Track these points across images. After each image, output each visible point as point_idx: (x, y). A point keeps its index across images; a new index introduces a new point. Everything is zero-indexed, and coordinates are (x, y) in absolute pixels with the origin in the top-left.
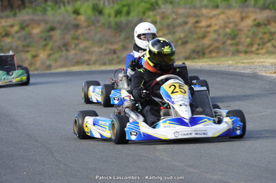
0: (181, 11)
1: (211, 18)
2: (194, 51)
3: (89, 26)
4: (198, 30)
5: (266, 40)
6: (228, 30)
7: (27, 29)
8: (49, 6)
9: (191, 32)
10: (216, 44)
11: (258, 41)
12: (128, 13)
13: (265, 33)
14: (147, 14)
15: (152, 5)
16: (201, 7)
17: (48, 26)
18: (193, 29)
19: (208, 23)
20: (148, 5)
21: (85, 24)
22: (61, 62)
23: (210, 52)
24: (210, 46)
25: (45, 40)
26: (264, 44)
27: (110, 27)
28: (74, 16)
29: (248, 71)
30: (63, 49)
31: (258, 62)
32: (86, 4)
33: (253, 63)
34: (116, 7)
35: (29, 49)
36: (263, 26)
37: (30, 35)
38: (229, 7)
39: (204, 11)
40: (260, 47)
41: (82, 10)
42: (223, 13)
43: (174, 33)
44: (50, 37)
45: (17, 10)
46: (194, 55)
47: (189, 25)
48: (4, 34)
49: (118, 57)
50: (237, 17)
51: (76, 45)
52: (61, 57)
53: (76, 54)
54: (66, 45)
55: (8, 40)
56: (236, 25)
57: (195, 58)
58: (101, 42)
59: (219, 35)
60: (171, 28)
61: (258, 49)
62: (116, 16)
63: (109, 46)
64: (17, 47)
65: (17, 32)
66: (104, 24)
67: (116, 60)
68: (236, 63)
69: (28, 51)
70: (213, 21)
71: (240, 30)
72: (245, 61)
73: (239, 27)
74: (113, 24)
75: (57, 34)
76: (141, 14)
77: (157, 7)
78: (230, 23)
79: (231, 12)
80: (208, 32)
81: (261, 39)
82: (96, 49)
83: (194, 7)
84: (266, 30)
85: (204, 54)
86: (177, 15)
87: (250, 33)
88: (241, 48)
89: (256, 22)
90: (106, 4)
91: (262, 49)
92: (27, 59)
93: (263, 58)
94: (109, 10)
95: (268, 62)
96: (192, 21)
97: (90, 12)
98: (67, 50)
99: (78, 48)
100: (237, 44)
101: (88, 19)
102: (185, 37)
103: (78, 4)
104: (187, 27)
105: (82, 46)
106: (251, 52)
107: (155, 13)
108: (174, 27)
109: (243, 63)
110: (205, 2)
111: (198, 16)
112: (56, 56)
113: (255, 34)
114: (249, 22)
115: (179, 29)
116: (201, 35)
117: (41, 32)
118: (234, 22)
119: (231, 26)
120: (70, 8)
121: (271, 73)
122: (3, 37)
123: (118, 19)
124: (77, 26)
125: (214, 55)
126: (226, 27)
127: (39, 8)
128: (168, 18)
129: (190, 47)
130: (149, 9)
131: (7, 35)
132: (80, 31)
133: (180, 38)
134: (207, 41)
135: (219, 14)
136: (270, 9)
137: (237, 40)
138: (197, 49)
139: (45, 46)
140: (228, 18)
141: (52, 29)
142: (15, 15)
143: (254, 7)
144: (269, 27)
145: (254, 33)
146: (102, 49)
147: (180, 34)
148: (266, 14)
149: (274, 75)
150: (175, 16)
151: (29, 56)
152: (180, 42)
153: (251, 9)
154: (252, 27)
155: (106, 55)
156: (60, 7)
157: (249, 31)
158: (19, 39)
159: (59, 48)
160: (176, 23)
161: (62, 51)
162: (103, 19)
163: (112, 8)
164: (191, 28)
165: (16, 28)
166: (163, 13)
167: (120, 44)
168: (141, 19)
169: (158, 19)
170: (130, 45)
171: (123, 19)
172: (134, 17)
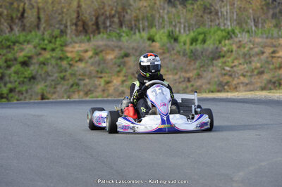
7: (101, 55)
8: (124, 32)
12: (204, 41)
14: (223, 43)
15: (228, 33)
17: (122, 52)
18: (270, 59)
20: (224, 34)
21: (161, 51)
25: (119, 66)
27: (184, 55)
28: (149, 42)
32: (162, 31)
34: (192, 34)
35: (102, 75)
37: (104, 61)
41: (157, 37)
43: (250, 62)
44: (124, 64)
45: (92, 36)
48: (77, 59)
49: (192, 86)
55: (82, 65)
57: (271, 89)
58: (175, 70)
60: (247, 57)
62: (192, 44)
63: (183, 74)
64: (90, 73)
65: (91, 58)
66: (179, 52)
67: (190, 89)
69: (101, 77)
74: (188, 51)
75: (131, 61)
76: (218, 42)
82: (171, 77)
83: (272, 38)
85: (280, 85)
90: (182, 31)
92: (100, 85)
94: (185, 37)
96: (268, 51)
97: (165, 39)
101: (164, 45)
102: (261, 67)
103: (153, 31)
104: (263, 57)
107: (231, 42)
111: (275, 46)
115: (255, 59)
117: (116, 58)
120: (145, 35)
122: (76, 62)
123: (193, 47)
127: (114, 34)
128: (245, 48)
129: (266, 77)
130: (225, 38)
131: (80, 60)
138: (274, 80)
139: (119, 72)
141: (127, 55)
142: (89, 40)
146: (177, 77)
151: (102, 82)
152: (256, 72)
155: (180, 83)
156: (135, 33)
158: (92, 65)
159: (133, 74)
160: (253, 52)
162: (178, 47)
163: (187, 35)
164: (267, 58)
165: (90, 54)
166: (240, 41)
167: (195, 72)
168: (217, 48)
169: (234, 47)
170: (205, 74)
171: (199, 47)
172: (210, 45)
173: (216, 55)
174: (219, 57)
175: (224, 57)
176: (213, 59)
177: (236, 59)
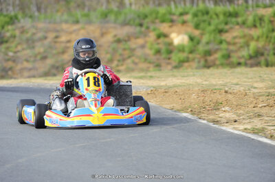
0: (41, 25)
1: (71, 33)
2: (53, 66)
4: (58, 45)
5: (126, 56)
9: (50, 47)
11: (118, 57)
13: (124, 49)
16: (61, 22)
19: (68, 38)
26: (124, 60)
36: (124, 43)
38: (90, 22)
39: (64, 26)
42: (84, 28)
46: (54, 71)
47: (49, 40)
61: (118, 66)
77: (16, 21)
79: (91, 28)
80: (68, 48)
81: (121, 55)
84: (126, 46)
86: (36, 29)
91: (122, 65)
108: (33, 42)
114: (109, 38)
116: (61, 50)
133: (39, 53)
135: (79, 30)
136: (131, 25)
144: (129, 43)
145: (114, 49)
150: (34, 31)
153: (112, 25)
154: (112, 43)
157: (109, 47)
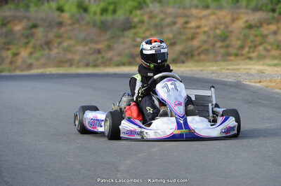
3: (73, 24)
6: (218, 32)
7: (9, 26)
10: (206, 46)
12: (114, 11)
14: (134, 13)
15: (140, 3)
17: (31, 23)
18: (182, 30)
20: (135, 4)
21: (70, 22)
22: (42, 61)
23: (199, 54)
24: (200, 47)
25: (27, 37)
27: (95, 25)
28: (58, 13)
29: (231, 79)
30: (45, 47)
31: (244, 69)
32: (71, 1)
33: (238, 69)
34: (102, 5)
35: (10, 46)
37: (11, 32)
40: (251, 50)
41: (66, 7)
43: (162, 33)
44: (32, 35)
49: (103, 58)
50: (228, 19)
51: (60, 43)
52: (43, 55)
53: (58, 53)
54: (48, 44)
56: (227, 27)
57: (183, 62)
58: (85, 41)
59: (209, 36)
60: (159, 28)
62: (102, 14)
63: (94, 46)
66: (88, 23)
67: (100, 60)
68: (221, 69)
69: (8, 49)
70: (203, 22)
71: (231, 32)
72: (230, 67)
73: (230, 29)
74: (98, 22)
75: (39, 32)
76: (128, 13)
78: (221, 24)
82: (80, 48)
83: (184, 8)
85: (193, 56)
87: (241, 36)
88: (231, 50)
89: (248, 24)
90: (92, 1)
92: (7, 57)
93: (250, 65)
94: (95, 8)
95: (255, 69)
96: (180, 21)
97: (74, 10)
98: (50, 49)
99: (61, 46)
100: (228, 46)
101: (72, 17)
102: (174, 38)
104: (176, 28)
105: (65, 44)
106: (242, 55)
107: (142, 11)
109: (228, 69)
110: (195, 2)
111: (186, 16)
112: (38, 54)
113: (246, 37)
115: (167, 30)
117: (24, 29)
118: (225, 23)
119: (222, 27)
120: (54, 5)
121: (255, 82)
123: (104, 17)
124: (60, 24)
125: (203, 57)
126: (216, 28)
127: (22, 5)
128: (156, 18)
129: (178, 48)
130: (136, 8)
132: (63, 29)
134: (195, 43)
137: (227, 42)
138: (186, 51)
139: (27, 43)
140: (219, 19)
141: (35, 26)
143: (247, 7)
146: (87, 48)
147: (168, 35)
148: (258, 16)
149: (258, 85)
151: (9, 54)
155: (90, 54)
156: (43, 4)
159: (41, 46)
160: (165, 23)
161: (44, 49)
162: (88, 17)
163: (98, 5)
164: (179, 28)
166: (151, 12)
167: (106, 44)
168: (128, 19)
169: (145, 18)
170: (115, 46)
171: (109, 17)
172: (121, 15)
173: (127, 26)
174: (130, 28)
175: (134, 27)
176: (124, 30)
177: (147, 29)
